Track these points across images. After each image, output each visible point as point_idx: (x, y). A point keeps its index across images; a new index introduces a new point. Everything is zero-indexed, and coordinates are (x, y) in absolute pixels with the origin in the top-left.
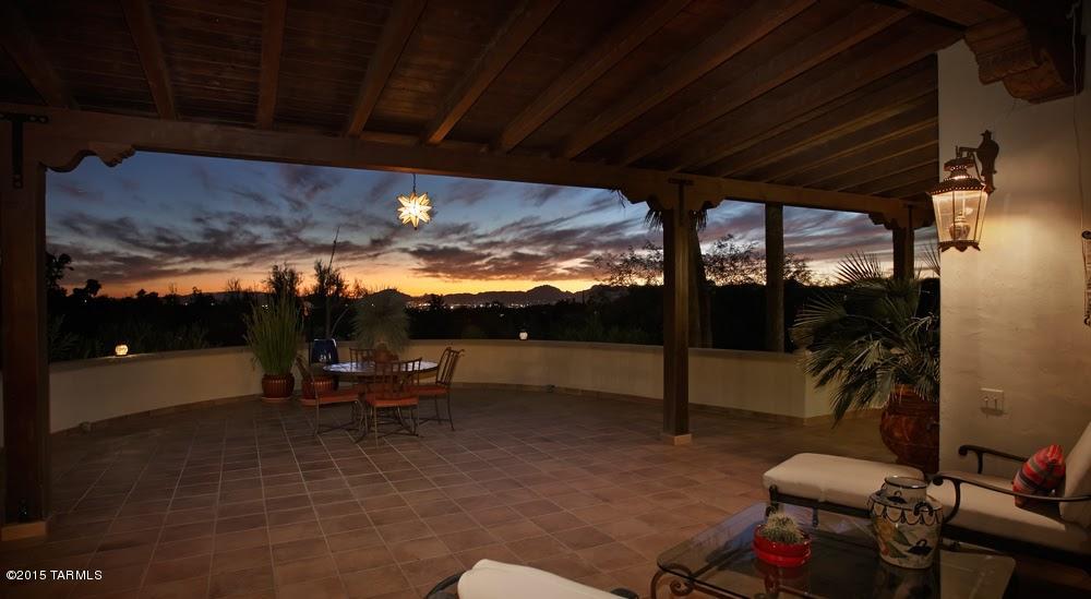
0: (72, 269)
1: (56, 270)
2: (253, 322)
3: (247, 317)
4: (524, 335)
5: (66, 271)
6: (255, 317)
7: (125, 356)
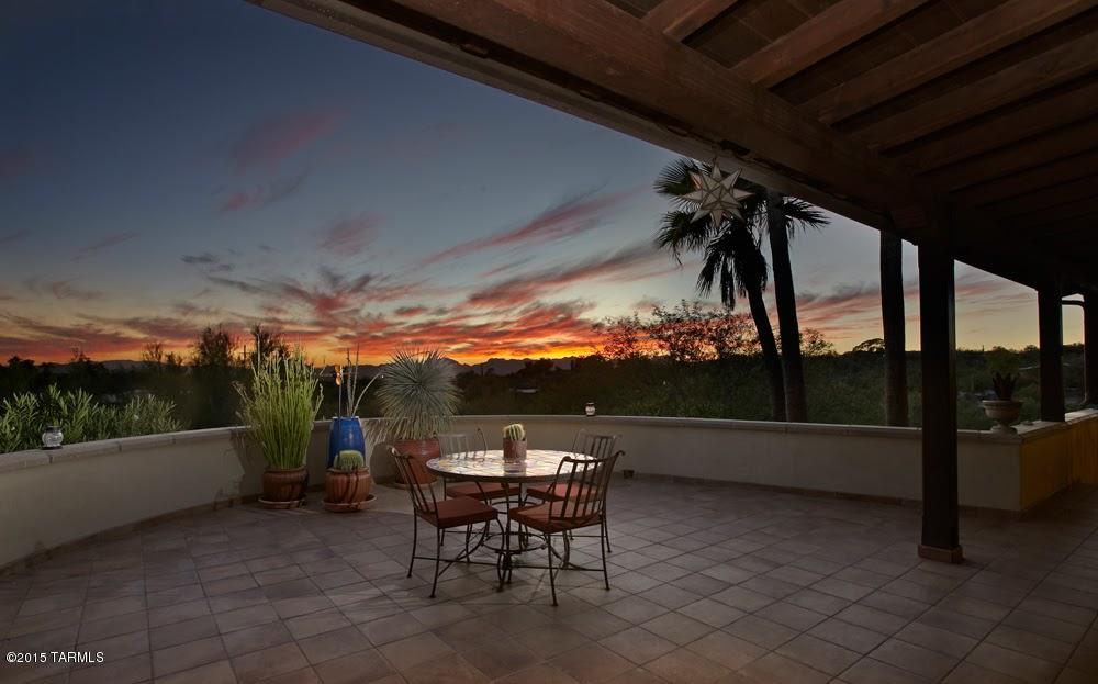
4: (591, 410)
7: (58, 448)
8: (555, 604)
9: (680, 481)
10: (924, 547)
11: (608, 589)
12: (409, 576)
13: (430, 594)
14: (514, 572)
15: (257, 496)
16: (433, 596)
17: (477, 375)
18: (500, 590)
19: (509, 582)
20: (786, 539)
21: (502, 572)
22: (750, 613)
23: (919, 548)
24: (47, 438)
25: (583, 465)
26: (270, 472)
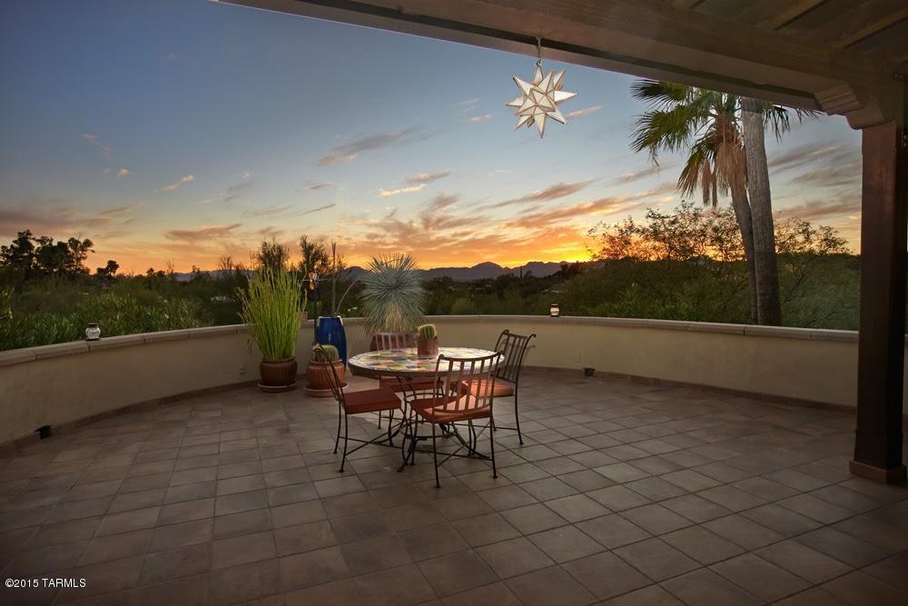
0: (93, 251)
1: (80, 252)
2: (248, 297)
3: (242, 291)
4: (555, 310)
5: (88, 253)
6: (251, 292)
7: (97, 339)
8: (438, 486)
9: (637, 381)
10: (856, 463)
11: (495, 477)
12: (335, 452)
13: (340, 469)
14: (417, 455)
15: (257, 381)
16: (342, 471)
17: (516, 278)
18: (400, 470)
19: (412, 464)
20: (709, 443)
21: (406, 455)
22: (614, 512)
23: (850, 463)
24: (89, 331)
25: (459, 363)
26: (267, 362)
